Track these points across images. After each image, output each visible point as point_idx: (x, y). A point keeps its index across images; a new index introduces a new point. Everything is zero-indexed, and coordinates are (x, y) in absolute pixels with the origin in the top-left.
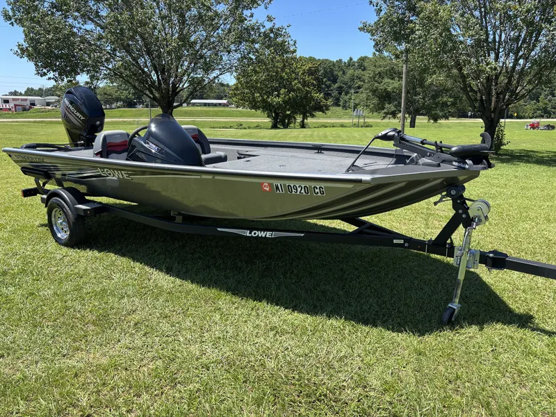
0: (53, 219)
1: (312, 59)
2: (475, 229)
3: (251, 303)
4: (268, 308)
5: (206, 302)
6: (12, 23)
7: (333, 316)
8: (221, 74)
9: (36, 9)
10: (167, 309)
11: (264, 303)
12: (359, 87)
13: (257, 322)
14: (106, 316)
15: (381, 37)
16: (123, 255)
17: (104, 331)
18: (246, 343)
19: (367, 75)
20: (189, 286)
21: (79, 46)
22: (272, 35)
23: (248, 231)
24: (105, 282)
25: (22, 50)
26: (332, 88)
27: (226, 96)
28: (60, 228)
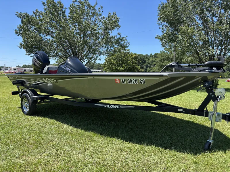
0: (23, 103)
1: (135, 54)
2: (219, 101)
3: (109, 139)
4: (117, 141)
5: (88, 137)
6: (18, 35)
7: (149, 145)
8: (99, 56)
9: (28, 30)
10: (69, 140)
11: (116, 138)
12: (155, 65)
13: (112, 147)
14: (40, 142)
15: (164, 41)
16: (52, 118)
17: (37, 148)
18: (106, 155)
19: (158, 60)
20: (80, 131)
21: (44, 44)
22: (120, 40)
23: (109, 105)
24: (42, 129)
25: (21, 45)
26: (144, 65)
27: (101, 68)
28: (25, 107)
